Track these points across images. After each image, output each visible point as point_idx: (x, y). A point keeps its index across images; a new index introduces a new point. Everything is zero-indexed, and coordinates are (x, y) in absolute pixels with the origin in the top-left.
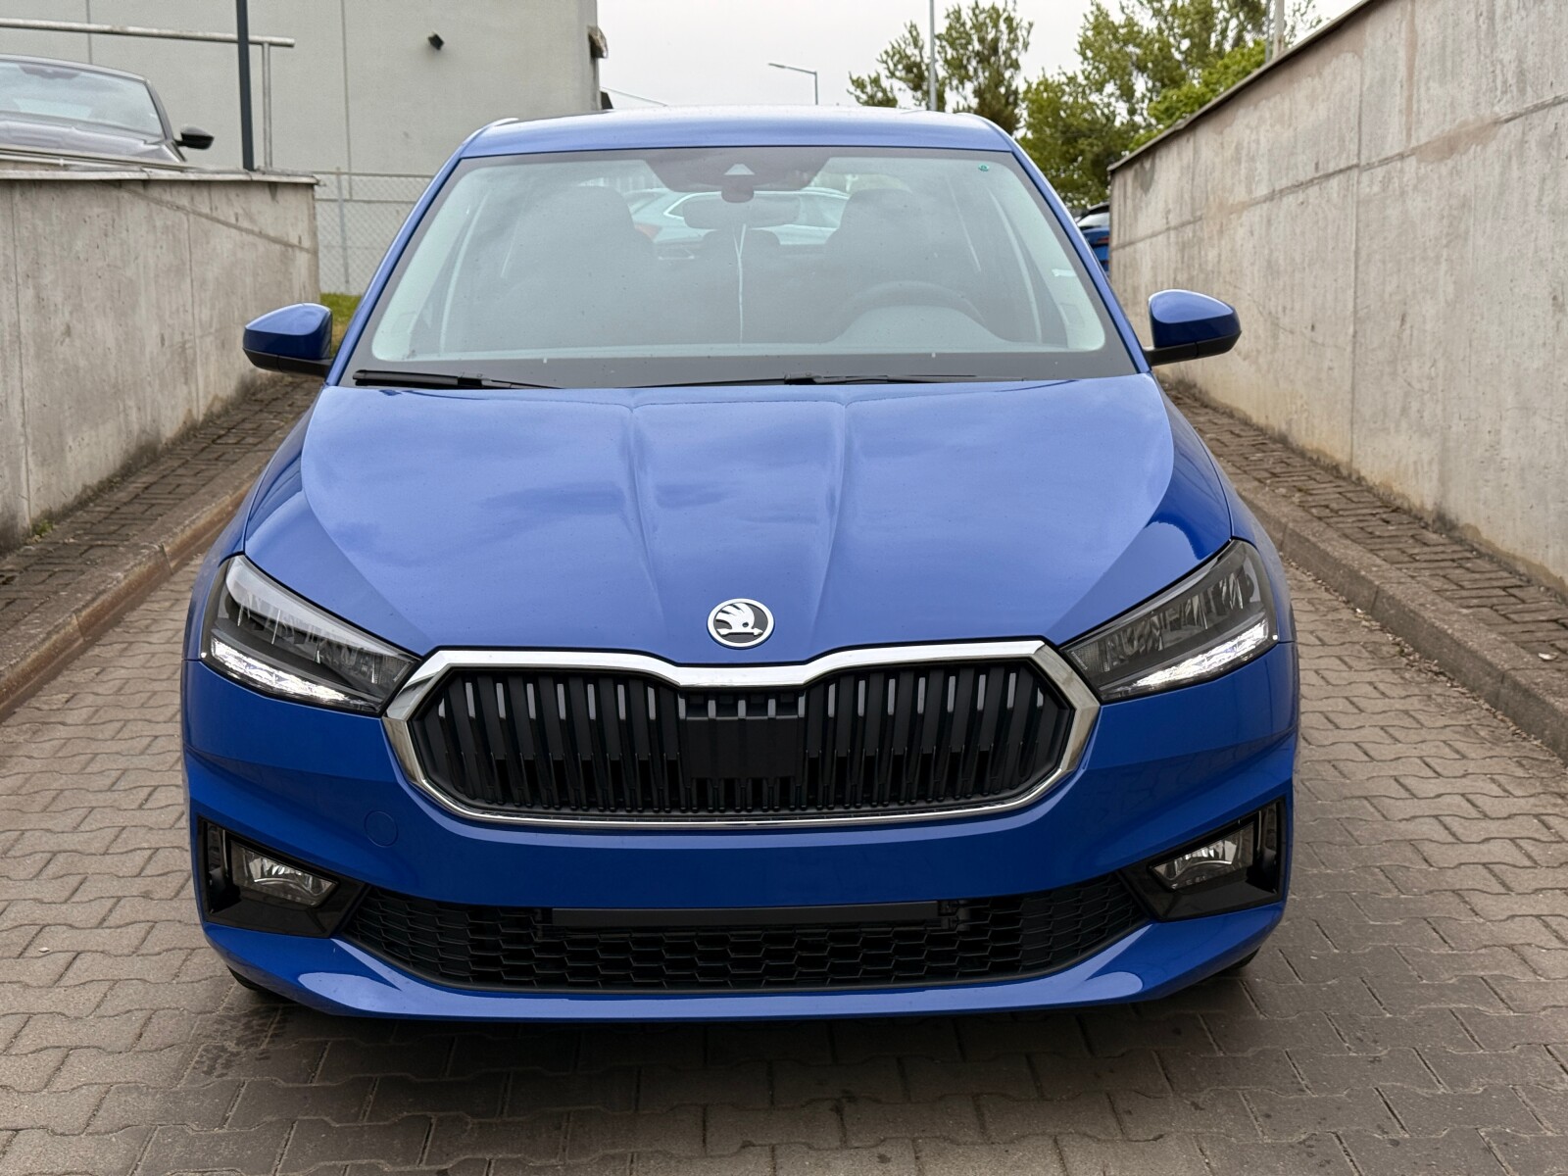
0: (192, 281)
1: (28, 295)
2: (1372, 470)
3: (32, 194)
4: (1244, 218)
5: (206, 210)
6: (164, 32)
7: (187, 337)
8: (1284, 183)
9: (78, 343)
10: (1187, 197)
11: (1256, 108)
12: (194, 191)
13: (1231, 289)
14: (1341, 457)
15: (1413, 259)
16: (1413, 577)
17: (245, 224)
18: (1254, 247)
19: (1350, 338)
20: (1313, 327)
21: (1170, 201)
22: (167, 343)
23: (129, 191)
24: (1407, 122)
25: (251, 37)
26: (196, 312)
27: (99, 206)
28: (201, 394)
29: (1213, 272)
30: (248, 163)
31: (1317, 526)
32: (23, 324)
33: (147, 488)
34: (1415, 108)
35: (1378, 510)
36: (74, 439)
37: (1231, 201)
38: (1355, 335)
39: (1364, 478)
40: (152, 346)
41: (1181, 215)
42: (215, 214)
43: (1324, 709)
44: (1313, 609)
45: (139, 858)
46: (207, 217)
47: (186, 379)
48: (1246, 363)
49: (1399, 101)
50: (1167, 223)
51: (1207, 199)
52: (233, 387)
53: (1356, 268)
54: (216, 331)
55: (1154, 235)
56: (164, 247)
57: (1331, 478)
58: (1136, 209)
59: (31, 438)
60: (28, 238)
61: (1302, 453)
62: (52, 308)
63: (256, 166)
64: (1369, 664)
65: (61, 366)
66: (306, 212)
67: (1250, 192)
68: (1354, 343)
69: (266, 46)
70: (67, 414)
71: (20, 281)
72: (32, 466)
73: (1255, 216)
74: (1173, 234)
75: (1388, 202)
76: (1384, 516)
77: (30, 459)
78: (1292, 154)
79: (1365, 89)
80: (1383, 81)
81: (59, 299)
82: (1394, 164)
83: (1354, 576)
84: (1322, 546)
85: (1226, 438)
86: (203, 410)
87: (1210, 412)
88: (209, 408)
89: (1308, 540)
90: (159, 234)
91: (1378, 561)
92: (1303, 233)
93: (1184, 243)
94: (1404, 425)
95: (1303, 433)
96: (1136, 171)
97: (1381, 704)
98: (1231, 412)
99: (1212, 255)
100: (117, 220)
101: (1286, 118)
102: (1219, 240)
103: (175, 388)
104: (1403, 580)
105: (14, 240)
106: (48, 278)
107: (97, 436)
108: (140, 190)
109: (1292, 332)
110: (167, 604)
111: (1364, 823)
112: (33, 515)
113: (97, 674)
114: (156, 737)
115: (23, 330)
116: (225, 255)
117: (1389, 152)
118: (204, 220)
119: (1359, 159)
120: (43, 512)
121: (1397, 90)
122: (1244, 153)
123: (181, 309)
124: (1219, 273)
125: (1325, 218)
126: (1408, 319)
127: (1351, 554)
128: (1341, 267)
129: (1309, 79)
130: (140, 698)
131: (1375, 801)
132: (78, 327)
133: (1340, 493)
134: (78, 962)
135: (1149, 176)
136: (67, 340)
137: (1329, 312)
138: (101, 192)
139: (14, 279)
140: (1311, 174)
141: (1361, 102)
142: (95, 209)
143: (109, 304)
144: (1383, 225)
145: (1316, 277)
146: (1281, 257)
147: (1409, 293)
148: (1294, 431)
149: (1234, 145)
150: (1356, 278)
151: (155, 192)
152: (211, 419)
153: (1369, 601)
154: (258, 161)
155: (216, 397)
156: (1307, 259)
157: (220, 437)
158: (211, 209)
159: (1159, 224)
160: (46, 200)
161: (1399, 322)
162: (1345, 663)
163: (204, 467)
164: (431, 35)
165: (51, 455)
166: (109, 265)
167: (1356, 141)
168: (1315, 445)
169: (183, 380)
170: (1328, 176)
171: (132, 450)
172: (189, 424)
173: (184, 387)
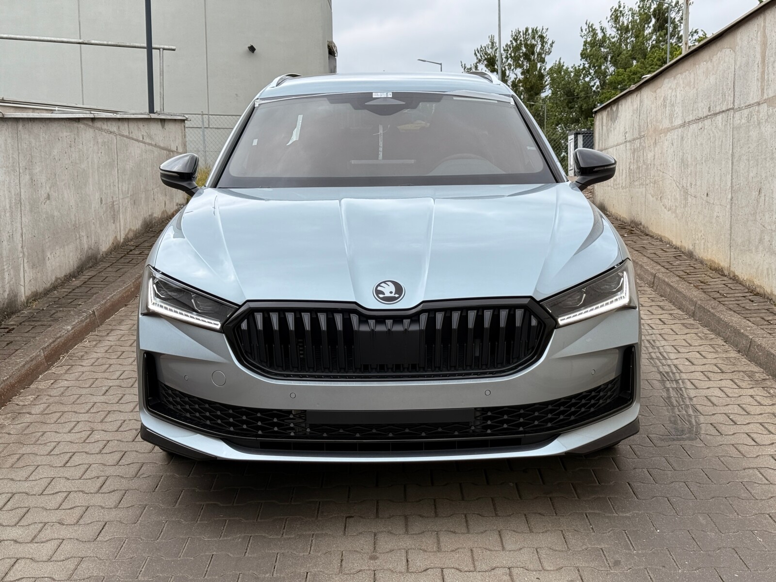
0: (118, 170)
1: (26, 178)
2: (742, 272)
3: (29, 125)
4: (668, 136)
5: (126, 133)
6: (110, 43)
7: (114, 199)
8: (691, 118)
9: (54, 203)
10: (636, 125)
11: (675, 79)
12: (120, 124)
13: (661, 173)
14: (723, 264)
15: (766, 159)
16: (770, 334)
17: (147, 140)
18: (674, 152)
19: (729, 200)
20: (707, 194)
21: (627, 127)
22: (103, 202)
23: (84, 124)
24: (761, 86)
25: (154, 46)
26: (120, 186)
27: (67, 132)
28: (122, 228)
29: (651, 165)
30: (151, 110)
31: (713, 303)
32: (22, 194)
33: (90, 279)
34: (766, 77)
35: (746, 294)
36: (51, 254)
37: (661, 128)
38: (732, 198)
39: (737, 276)
40: (95, 204)
41: (633, 135)
42: (131, 136)
43: (726, 412)
44: (714, 351)
45: (59, 498)
46: (127, 137)
47: (114, 221)
48: (670, 212)
49: (757, 74)
50: (625, 139)
51: (648, 125)
52: (140, 224)
53: (732, 163)
54: (131, 195)
55: (618, 145)
56: (103, 152)
57: (719, 276)
58: (608, 131)
59: (26, 254)
60: (26, 148)
61: (702, 262)
62: (40, 185)
63: (155, 111)
64: (749, 384)
65: (44, 216)
66: (181, 134)
67: (672, 122)
68: (732, 203)
69: (161, 50)
70: (47, 241)
71: (21, 171)
72: (26, 268)
73: (674, 135)
74: (628, 144)
75: (751, 128)
76: (750, 298)
77: (25, 265)
78: (695, 102)
79: (737, 68)
80: (747, 64)
81: (43, 181)
82: (754, 107)
83: (737, 332)
84: (718, 315)
85: (659, 252)
86: (123, 236)
87: (649, 238)
88: (126, 236)
89: (710, 312)
90: (100, 146)
91: (750, 324)
92: (702, 144)
93: (634, 149)
94: (761, 248)
95: (702, 251)
96: (608, 111)
97: (759, 410)
98: (661, 238)
99: (650, 155)
100: (76, 138)
101: (692, 84)
102: (654, 147)
103: (108, 225)
104: (765, 335)
105: (18, 150)
106: (37, 169)
107: (64, 252)
108: (90, 123)
109: (695, 197)
110: (94, 343)
111: (757, 485)
112: (26, 294)
113: (52, 384)
114: (78, 422)
115: (23, 197)
116: (136, 157)
117: (751, 101)
118: (125, 138)
119: (734, 105)
120: (32, 292)
121: (756, 68)
122: (668, 102)
123: (112, 184)
124: (654, 164)
125: (714, 136)
126: (763, 191)
127: (735, 320)
128: (724, 163)
129: (705, 63)
130: (72, 399)
131: (762, 471)
132: (54, 195)
133: (724, 284)
134: (17, 565)
135: (615, 114)
136: (48, 201)
137: (717, 187)
138: (68, 124)
139: (18, 170)
140: (706, 113)
141: (735, 75)
142: (65, 133)
143: (72, 183)
144: (748, 140)
145: (709, 168)
146: (689, 157)
147: (764, 177)
148: (697, 251)
149: (662, 99)
150: (732, 169)
151: (98, 124)
152: (127, 240)
153: (746, 347)
154: (157, 108)
155: (130, 230)
156: (704, 158)
157: (131, 251)
158: (129, 133)
159: (621, 139)
160: (37, 128)
161: (757, 193)
162: (735, 383)
163: (121, 267)
164: (250, 46)
165: (38, 262)
166: (72, 163)
167: (732, 95)
168: (709, 258)
169: (112, 221)
170: (716, 114)
171: (83, 259)
172: (115, 244)
173: (113, 226)
